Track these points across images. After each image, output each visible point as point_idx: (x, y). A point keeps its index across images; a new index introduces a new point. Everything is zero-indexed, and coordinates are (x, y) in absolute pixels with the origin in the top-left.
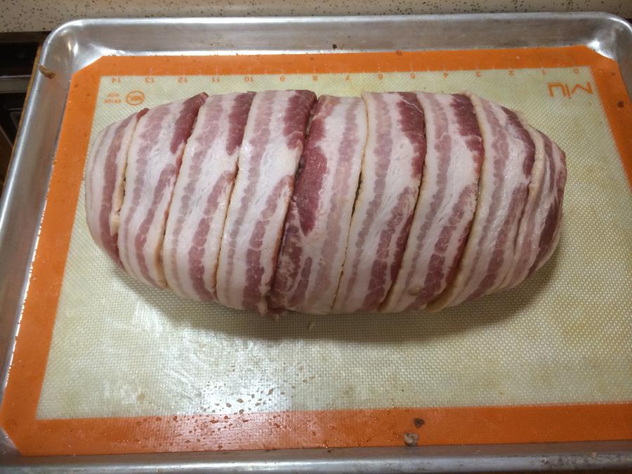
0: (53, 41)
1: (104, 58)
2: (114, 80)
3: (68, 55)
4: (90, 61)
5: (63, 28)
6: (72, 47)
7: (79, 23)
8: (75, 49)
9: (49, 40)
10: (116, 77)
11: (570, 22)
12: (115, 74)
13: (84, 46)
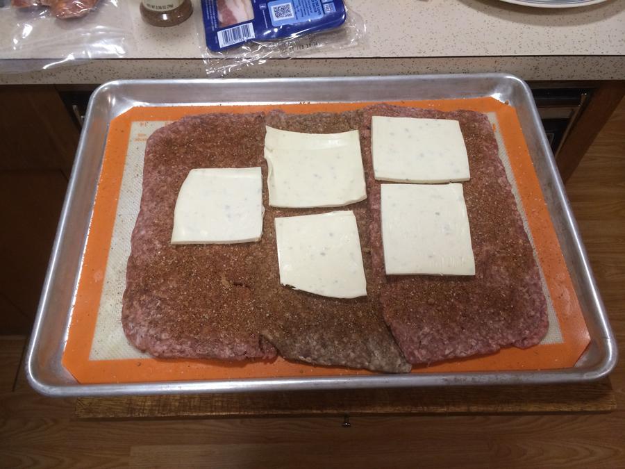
0: (97, 96)
1: (134, 108)
2: (141, 124)
3: (108, 106)
4: (124, 110)
5: (105, 86)
6: (111, 100)
7: (116, 83)
8: (113, 101)
9: (94, 95)
10: (144, 122)
11: (479, 80)
12: (143, 120)
13: (119, 100)
